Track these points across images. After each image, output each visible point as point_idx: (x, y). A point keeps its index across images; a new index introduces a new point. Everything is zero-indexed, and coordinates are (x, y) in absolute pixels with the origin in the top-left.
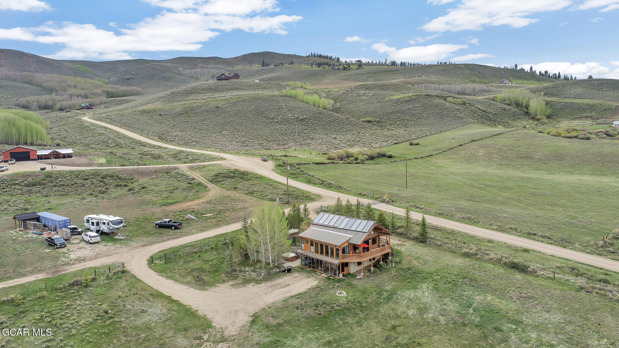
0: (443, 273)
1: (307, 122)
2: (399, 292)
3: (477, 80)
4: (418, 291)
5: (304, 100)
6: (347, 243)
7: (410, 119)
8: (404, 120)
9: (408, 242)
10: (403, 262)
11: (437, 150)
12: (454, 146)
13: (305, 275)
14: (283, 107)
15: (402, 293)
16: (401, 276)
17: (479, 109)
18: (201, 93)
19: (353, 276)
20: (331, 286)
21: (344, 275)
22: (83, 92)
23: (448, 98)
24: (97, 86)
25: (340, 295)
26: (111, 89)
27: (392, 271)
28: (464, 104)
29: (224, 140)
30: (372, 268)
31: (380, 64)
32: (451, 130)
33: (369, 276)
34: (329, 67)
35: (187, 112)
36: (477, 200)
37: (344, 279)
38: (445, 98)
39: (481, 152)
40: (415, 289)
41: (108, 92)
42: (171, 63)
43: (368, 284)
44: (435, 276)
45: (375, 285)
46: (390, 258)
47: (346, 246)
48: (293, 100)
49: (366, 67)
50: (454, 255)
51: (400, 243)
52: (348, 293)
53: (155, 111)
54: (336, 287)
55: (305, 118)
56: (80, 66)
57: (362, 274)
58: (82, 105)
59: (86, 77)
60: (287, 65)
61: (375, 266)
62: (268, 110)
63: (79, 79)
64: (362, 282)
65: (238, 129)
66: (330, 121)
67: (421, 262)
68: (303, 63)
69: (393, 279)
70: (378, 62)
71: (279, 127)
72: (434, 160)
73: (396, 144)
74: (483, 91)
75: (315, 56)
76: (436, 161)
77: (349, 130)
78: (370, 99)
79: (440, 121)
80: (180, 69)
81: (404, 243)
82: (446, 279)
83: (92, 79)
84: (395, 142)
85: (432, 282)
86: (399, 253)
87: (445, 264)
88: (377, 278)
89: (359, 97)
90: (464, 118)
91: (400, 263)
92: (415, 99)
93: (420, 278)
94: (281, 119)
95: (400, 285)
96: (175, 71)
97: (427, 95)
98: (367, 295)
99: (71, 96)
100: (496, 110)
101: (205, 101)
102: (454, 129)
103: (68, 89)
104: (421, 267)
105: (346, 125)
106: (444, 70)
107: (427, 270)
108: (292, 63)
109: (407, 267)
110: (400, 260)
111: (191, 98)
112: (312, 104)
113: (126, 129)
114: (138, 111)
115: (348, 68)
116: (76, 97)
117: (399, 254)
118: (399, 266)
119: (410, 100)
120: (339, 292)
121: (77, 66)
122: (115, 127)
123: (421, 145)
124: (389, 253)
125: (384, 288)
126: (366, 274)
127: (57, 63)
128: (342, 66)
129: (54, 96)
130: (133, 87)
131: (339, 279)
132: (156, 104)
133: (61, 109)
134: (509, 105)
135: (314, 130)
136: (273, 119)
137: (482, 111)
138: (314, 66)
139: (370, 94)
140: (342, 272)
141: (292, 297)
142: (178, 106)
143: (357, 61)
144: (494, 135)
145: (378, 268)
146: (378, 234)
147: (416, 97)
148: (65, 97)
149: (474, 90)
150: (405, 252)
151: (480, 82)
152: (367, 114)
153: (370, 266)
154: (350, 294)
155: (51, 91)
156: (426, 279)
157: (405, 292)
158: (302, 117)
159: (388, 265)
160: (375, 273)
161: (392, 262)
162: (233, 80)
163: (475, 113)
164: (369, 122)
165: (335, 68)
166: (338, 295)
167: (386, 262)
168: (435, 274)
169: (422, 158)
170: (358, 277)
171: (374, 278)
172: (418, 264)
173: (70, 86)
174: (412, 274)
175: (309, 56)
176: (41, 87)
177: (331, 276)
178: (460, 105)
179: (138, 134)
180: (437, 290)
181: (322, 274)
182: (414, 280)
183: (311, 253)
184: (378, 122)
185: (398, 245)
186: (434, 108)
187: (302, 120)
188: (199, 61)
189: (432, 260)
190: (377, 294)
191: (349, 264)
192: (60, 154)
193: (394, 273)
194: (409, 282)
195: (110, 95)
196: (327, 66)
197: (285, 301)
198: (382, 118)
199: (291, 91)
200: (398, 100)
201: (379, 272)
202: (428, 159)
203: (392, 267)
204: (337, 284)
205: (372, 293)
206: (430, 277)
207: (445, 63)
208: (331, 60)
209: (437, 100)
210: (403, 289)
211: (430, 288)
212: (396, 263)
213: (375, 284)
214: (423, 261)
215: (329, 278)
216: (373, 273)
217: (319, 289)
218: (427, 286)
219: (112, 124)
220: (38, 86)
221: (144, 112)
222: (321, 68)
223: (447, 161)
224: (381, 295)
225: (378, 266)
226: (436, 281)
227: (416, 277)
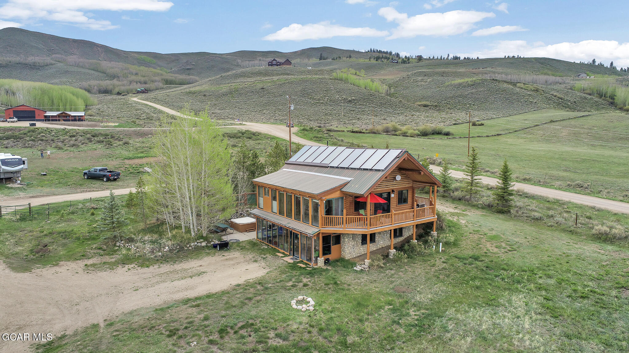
0: (560, 271)
1: (356, 103)
2: (451, 312)
3: (550, 72)
4: (501, 311)
5: (355, 83)
6: (339, 192)
7: (473, 103)
8: (465, 104)
9: (473, 211)
10: (463, 244)
11: (507, 130)
12: (529, 127)
13: (251, 256)
14: (332, 88)
15: (459, 316)
16: (456, 271)
17: (555, 96)
18: (250, 77)
19: (348, 264)
20: (290, 283)
21: (327, 262)
22: (143, 79)
23: (518, 84)
24: (158, 74)
25: (300, 307)
26: (171, 78)
27: (437, 259)
28: (537, 90)
29: (262, 118)
30: (393, 251)
31: (441, 59)
32: (522, 114)
33: (382, 267)
34: (388, 60)
35: (231, 93)
36: (578, 171)
37: (327, 269)
38: (514, 84)
39: (565, 133)
40: (493, 305)
41: (167, 80)
42: (231, 56)
43: (377, 285)
44: (540, 277)
45: (393, 288)
46: (435, 233)
47: (337, 199)
48: (343, 83)
49: (427, 62)
50: (573, 237)
51: (456, 211)
52: (319, 304)
53: (200, 92)
54: (301, 285)
55: (353, 100)
56: (145, 57)
57: (367, 261)
58: (138, 90)
59: (149, 67)
60: (345, 58)
61: (400, 248)
62: (315, 91)
63: (142, 68)
64: (365, 278)
65: (281, 109)
66: (381, 103)
67: (503, 245)
68: (360, 57)
69: (438, 278)
70: (439, 58)
71: (324, 107)
72: (502, 139)
73: (455, 124)
74: (556, 83)
75: (374, 51)
76: (506, 140)
77: (401, 113)
78: (428, 85)
79: (509, 106)
80: (239, 61)
81: (464, 213)
82: (573, 287)
83: (155, 68)
84: (454, 123)
85: (536, 292)
86: (453, 227)
87: (560, 254)
88: (400, 273)
89: (416, 83)
90: (538, 103)
91: (455, 244)
92: (479, 84)
93: (503, 279)
94: (327, 100)
95: (454, 292)
96: (233, 63)
97: (493, 80)
98: (365, 311)
99: (131, 82)
100: (575, 98)
101: (252, 83)
102: (526, 113)
103: (129, 76)
104: (503, 257)
105: (399, 108)
106: (511, 63)
107: (519, 262)
108: (350, 57)
109: (471, 253)
110: (456, 240)
111: (239, 81)
112: (363, 87)
113: (166, 107)
114: (184, 93)
115: (408, 62)
116: (135, 83)
117: (453, 229)
118: (454, 251)
119: (473, 85)
120: (300, 298)
121: (143, 57)
122: (158, 105)
123: (486, 126)
124: (433, 222)
125: (413, 298)
126: (376, 263)
127: (124, 53)
128: (401, 60)
129: (115, 82)
130: (191, 77)
131: (315, 269)
132: (203, 86)
133: (119, 94)
134: (590, 94)
135: (363, 111)
136: (319, 100)
137: (559, 98)
138: (372, 60)
139: (429, 80)
140: (324, 254)
141: (186, 301)
142: (224, 88)
143: (417, 57)
144: (579, 117)
145: (405, 252)
146: (411, 185)
147: (481, 82)
148: (125, 82)
149: (546, 82)
150: (466, 226)
151: (553, 75)
152: (423, 98)
153: (389, 247)
154: (325, 306)
155: (113, 77)
156: (519, 282)
157: (467, 312)
158: (350, 99)
159: (429, 246)
160: (397, 261)
161: (437, 242)
162: (285, 66)
163: (550, 100)
164: (425, 106)
165: (394, 62)
166: (294, 306)
167: (426, 242)
168: (540, 273)
169: (488, 136)
170: (358, 268)
171: (393, 272)
172: (496, 250)
173: (132, 73)
174: (484, 269)
175: (368, 51)
176: (105, 73)
177: (302, 262)
178: (532, 91)
179: (175, 110)
180: (555, 312)
181: (286, 255)
182: (490, 284)
183: (272, 215)
184: (436, 106)
185: (453, 214)
186: (501, 93)
187: (350, 101)
188: (258, 54)
189: (528, 244)
190: (394, 310)
191: (342, 240)
192: (69, 116)
193: (439, 263)
194: (477, 288)
195: (169, 82)
196: (386, 60)
197: (161, 310)
198: (441, 102)
199: (342, 74)
200: (460, 84)
201: (406, 261)
202: (496, 138)
203: (437, 252)
204: (305, 280)
205: (380, 308)
206: (528, 280)
207: (514, 57)
208: (390, 55)
209: (505, 85)
210: (461, 303)
211: (534, 306)
212: (447, 244)
213: (391, 286)
214: (507, 245)
215: (293, 267)
216: (394, 261)
217: (259, 287)
218: (525, 300)
219: (155, 103)
220: (103, 73)
221: (190, 93)
222: (379, 62)
223: (520, 140)
224: (401, 316)
225: (406, 247)
226: (546, 290)
227: (493, 277)
